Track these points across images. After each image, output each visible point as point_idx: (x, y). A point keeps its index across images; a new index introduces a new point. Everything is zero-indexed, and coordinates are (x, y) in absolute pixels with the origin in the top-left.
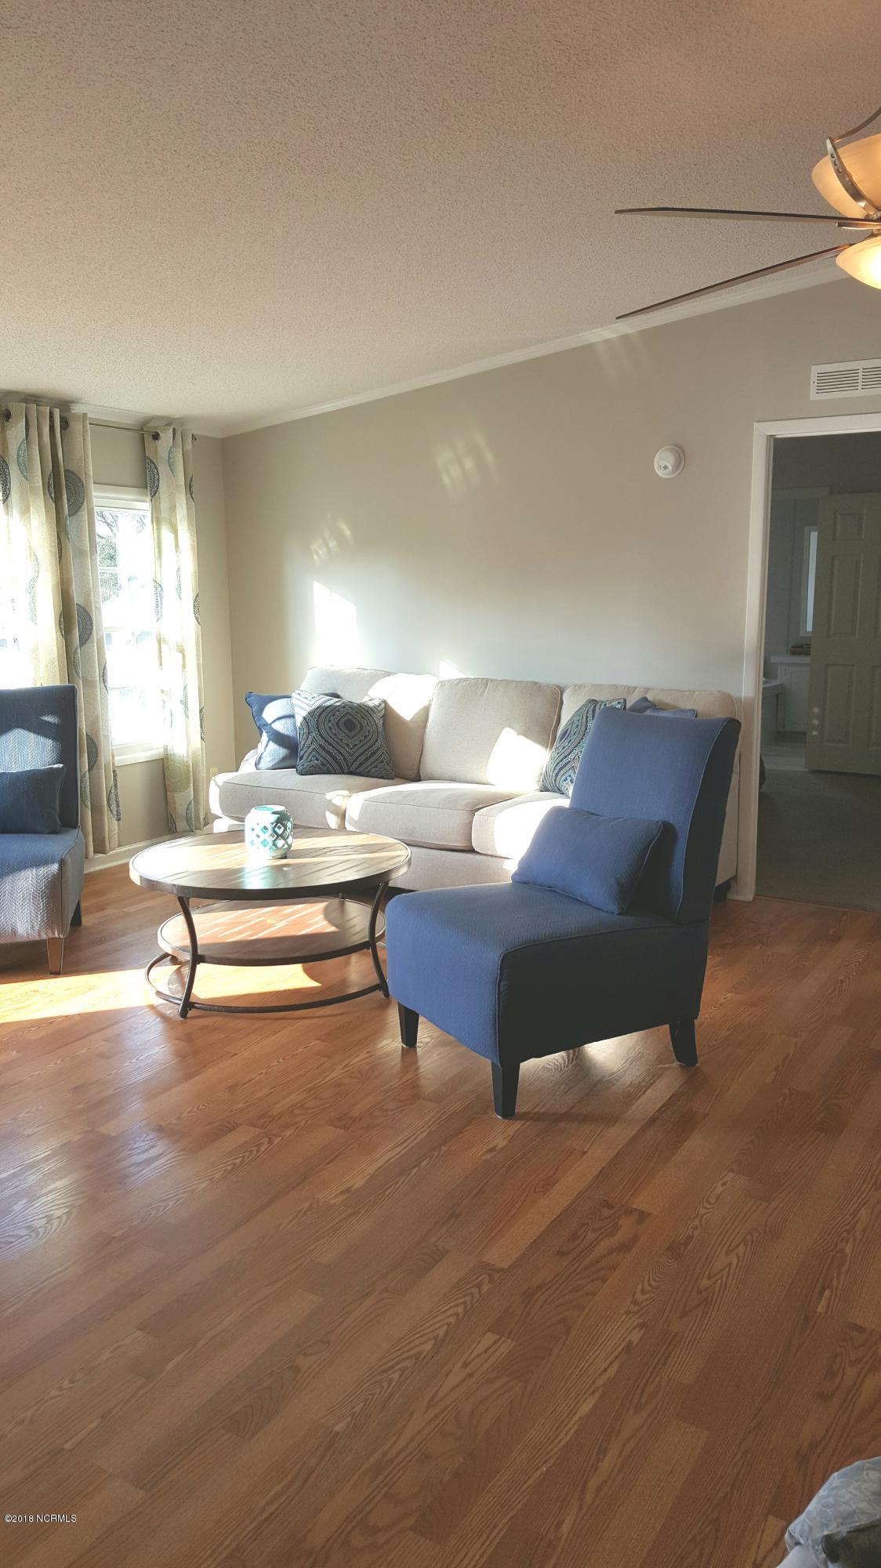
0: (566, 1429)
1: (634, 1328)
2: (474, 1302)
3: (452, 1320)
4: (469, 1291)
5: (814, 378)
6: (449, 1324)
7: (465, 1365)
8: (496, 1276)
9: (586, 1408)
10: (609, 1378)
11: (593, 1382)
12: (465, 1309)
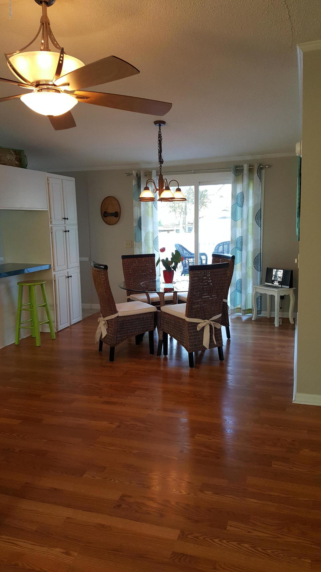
7: (249, 532)
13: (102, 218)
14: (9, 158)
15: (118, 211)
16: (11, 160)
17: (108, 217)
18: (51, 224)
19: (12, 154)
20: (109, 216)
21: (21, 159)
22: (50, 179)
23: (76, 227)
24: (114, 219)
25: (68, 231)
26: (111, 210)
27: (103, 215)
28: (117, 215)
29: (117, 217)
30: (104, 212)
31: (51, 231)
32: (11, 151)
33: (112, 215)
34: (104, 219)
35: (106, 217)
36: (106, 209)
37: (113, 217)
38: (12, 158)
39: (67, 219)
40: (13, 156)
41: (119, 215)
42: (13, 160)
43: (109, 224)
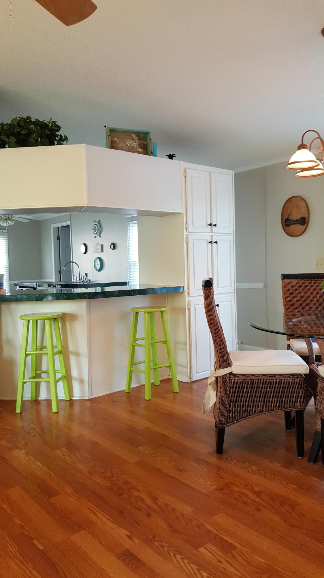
13: (283, 227)
14: (129, 144)
15: (306, 216)
16: (131, 147)
17: (291, 226)
18: (187, 232)
19: (134, 139)
20: (292, 224)
21: (147, 145)
22: (188, 170)
23: (232, 238)
24: (299, 228)
25: (216, 242)
26: (295, 216)
27: (284, 224)
28: (304, 221)
29: (303, 225)
30: (285, 219)
31: (186, 241)
32: (133, 135)
33: (296, 222)
34: (285, 229)
35: (289, 225)
36: (289, 215)
37: (298, 225)
38: (133, 145)
39: (215, 225)
40: (136, 142)
41: (306, 221)
42: (135, 147)
43: (292, 236)
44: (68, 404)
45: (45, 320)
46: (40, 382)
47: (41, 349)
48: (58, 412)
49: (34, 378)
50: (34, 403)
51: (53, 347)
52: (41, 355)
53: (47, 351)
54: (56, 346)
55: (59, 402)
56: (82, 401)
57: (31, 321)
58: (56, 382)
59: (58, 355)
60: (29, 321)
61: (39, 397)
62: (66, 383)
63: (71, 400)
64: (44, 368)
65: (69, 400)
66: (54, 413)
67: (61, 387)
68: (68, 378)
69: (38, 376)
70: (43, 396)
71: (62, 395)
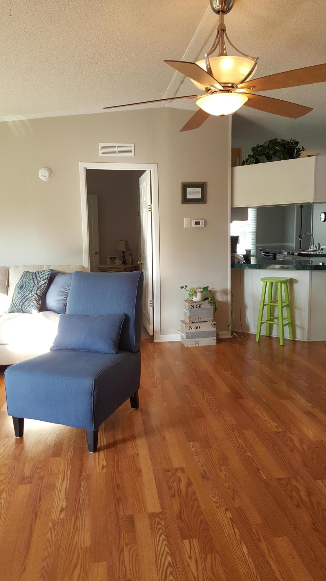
0: (249, 562)
1: (226, 512)
2: (165, 531)
3: (165, 542)
4: (158, 528)
5: (100, 148)
6: (166, 545)
7: (190, 558)
8: (161, 516)
9: (245, 551)
10: (239, 535)
11: (237, 540)
12: (164, 535)
44: (292, 342)
45: (277, 282)
46: (272, 324)
47: (275, 302)
48: (283, 346)
49: (268, 321)
50: (268, 338)
51: (282, 301)
52: (274, 306)
53: (278, 304)
54: (285, 301)
55: (284, 340)
56: (302, 342)
57: (268, 283)
58: (283, 326)
59: (286, 307)
60: (266, 283)
61: (272, 335)
62: (291, 328)
63: (294, 340)
64: (276, 315)
65: (292, 339)
66: (281, 346)
67: (287, 329)
68: (292, 324)
69: (271, 320)
70: (274, 334)
71: (288, 336)
